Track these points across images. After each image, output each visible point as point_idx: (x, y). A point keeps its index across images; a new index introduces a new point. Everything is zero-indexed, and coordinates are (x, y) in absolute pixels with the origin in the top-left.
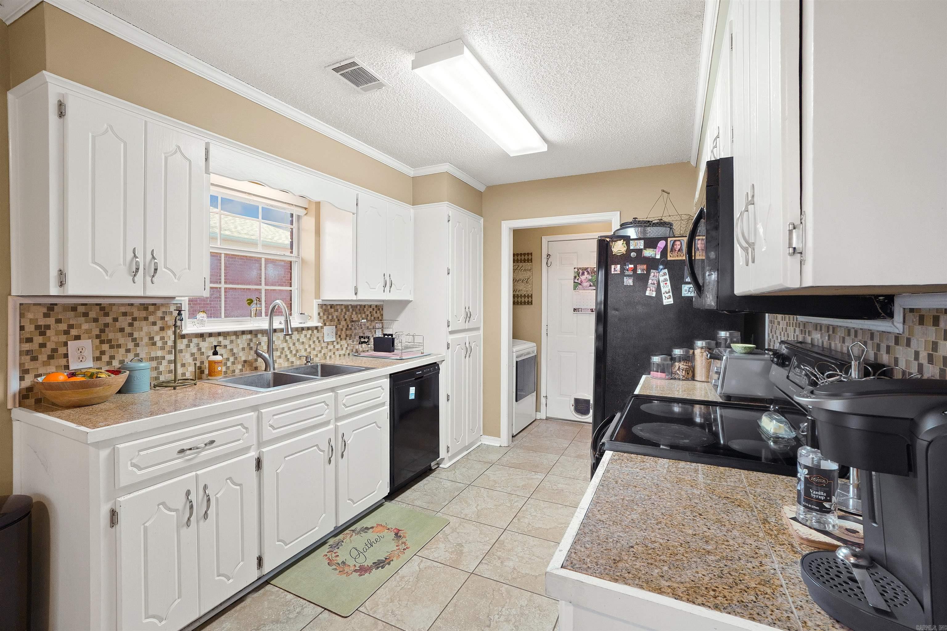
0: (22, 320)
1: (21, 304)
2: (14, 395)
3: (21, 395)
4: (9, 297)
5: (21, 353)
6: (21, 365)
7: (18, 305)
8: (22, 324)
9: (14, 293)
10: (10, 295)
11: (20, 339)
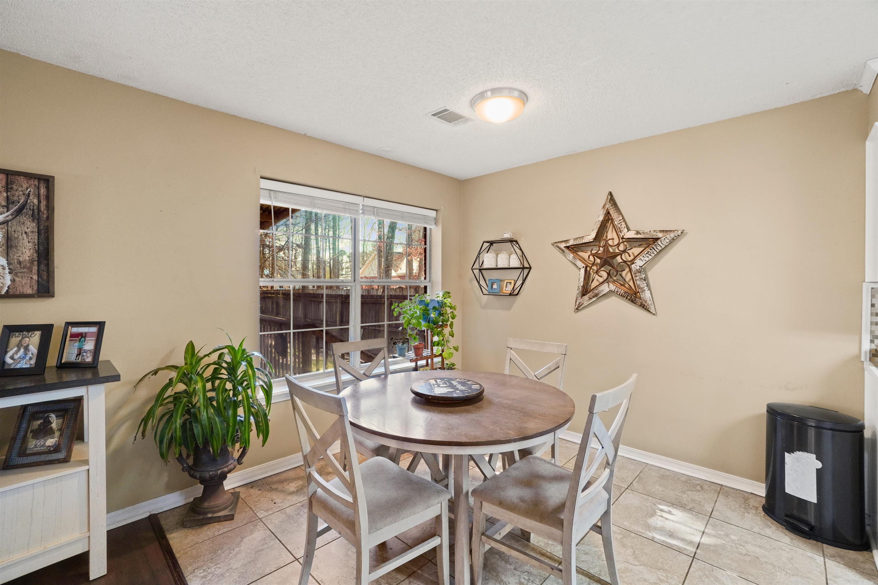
0: (873, 300)
1: (872, 288)
2: (866, 352)
3: (871, 353)
4: (864, 284)
5: (872, 323)
6: (872, 332)
7: (870, 289)
8: (873, 303)
9: (867, 280)
10: (864, 281)
11: (871, 313)
